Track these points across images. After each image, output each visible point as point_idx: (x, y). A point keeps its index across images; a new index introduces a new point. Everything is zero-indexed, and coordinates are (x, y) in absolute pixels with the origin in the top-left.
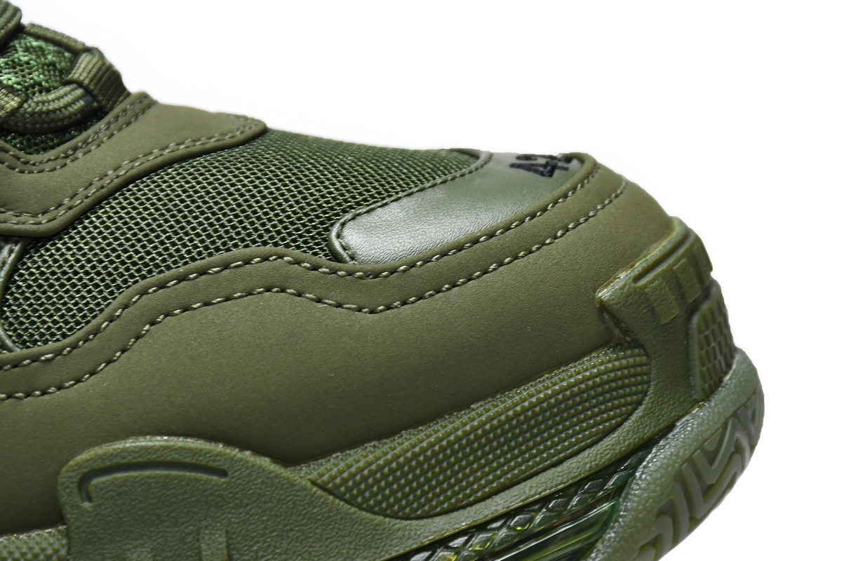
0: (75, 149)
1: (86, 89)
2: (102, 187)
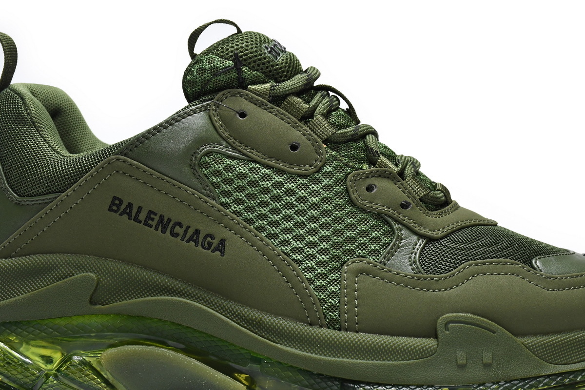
0: (442, 213)
2: (453, 228)
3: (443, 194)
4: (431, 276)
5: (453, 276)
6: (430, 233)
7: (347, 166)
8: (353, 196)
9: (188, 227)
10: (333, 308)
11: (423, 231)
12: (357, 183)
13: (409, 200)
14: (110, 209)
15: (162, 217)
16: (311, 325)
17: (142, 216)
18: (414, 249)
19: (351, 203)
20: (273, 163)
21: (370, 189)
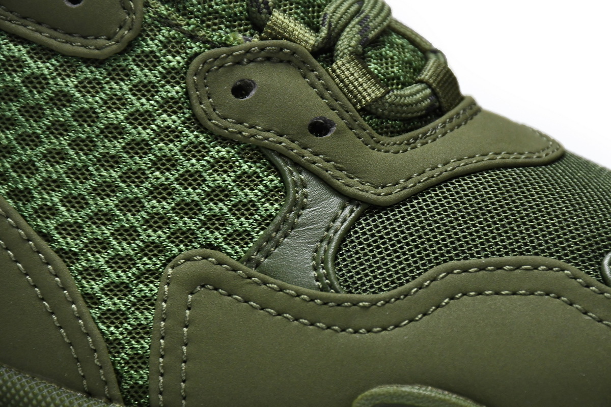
0: (416, 139)
1: (433, 90)
2: (433, 177)
3: (428, 91)
4: (355, 296)
5: (406, 296)
6: (369, 193)
7: (193, 37)
8: (199, 109)
10: (139, 360)
11: (356, 188)
12: (211, 77)
13: (332, 115)
16: (89, 394)
18: (328, 229)
19: (196, 122)
20: (28, 30)
21: (241, 90)
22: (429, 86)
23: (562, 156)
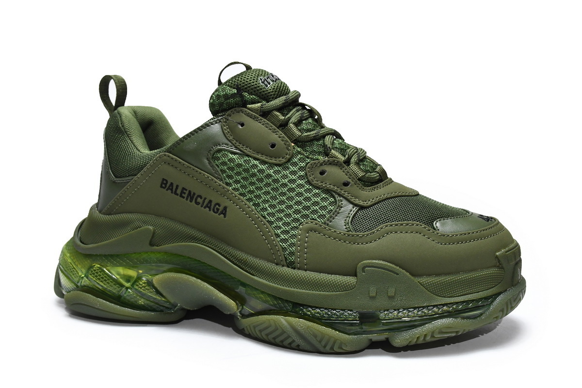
0: (375, 188)
1: (380, 174)
2: (380, 199)
3: (378, 175)
4: (358, 233)
5: (373, 233)
6: (361, 203)
7: (308, 158)
8: (310, 178)
9: (205, 199)
10: (292, 254)
11: (357, 201)
12: (313, 169)
13: (350, 180)
14: (161, 187)
15: (190, 192)
16: (277, 264)
17: (179, 192)
18: (349, 214)
19: (309, 182)
20: (259, 156)
21: (322, 173)
22: (378, 173)
23: (418, 194)
